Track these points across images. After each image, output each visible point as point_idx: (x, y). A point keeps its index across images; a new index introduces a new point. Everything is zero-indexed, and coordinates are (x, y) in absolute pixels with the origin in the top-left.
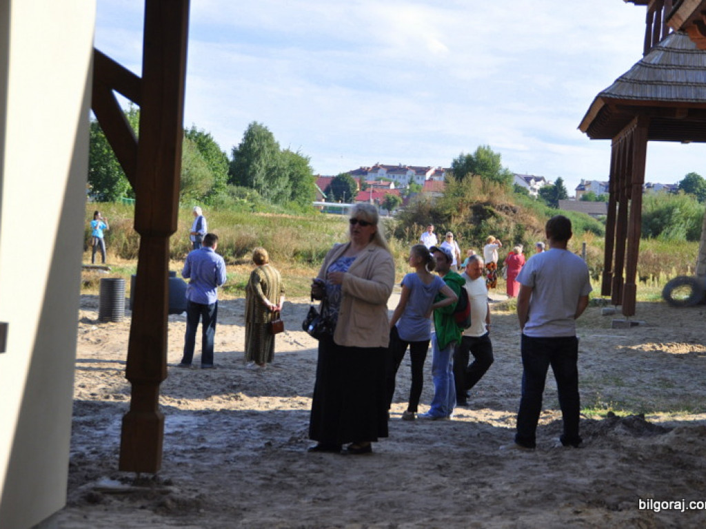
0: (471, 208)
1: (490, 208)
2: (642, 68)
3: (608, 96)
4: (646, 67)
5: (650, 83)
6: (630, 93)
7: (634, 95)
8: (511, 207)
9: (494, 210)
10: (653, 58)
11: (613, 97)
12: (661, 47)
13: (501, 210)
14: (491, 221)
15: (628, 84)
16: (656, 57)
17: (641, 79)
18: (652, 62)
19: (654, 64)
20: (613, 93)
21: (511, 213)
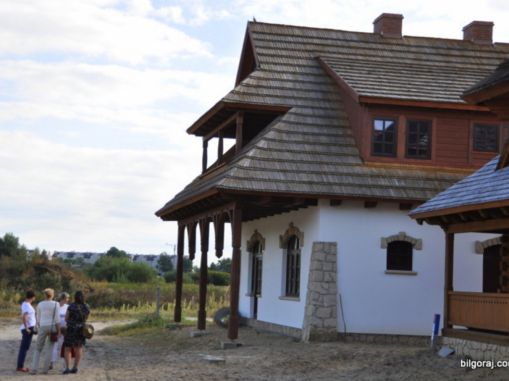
0: (33, 267)
1: (45, 267)
2: (239, 170)
3: (221, 187)
4: (242, 168)
5: (247, 179)
6: (235, 186)
7: (238, 187)
8: (58, 266)
9: (48, 268)
10: (245, 163)
11: (225, 188)
12: (248, 156)
13: (52, 267)
14: (47, 275)
15: (232, 180)
16: (246, 163)
17: (240, 176)
18: (245, 165)
19: (246, 167)
20: (224, 185)
21: (58, 270)
